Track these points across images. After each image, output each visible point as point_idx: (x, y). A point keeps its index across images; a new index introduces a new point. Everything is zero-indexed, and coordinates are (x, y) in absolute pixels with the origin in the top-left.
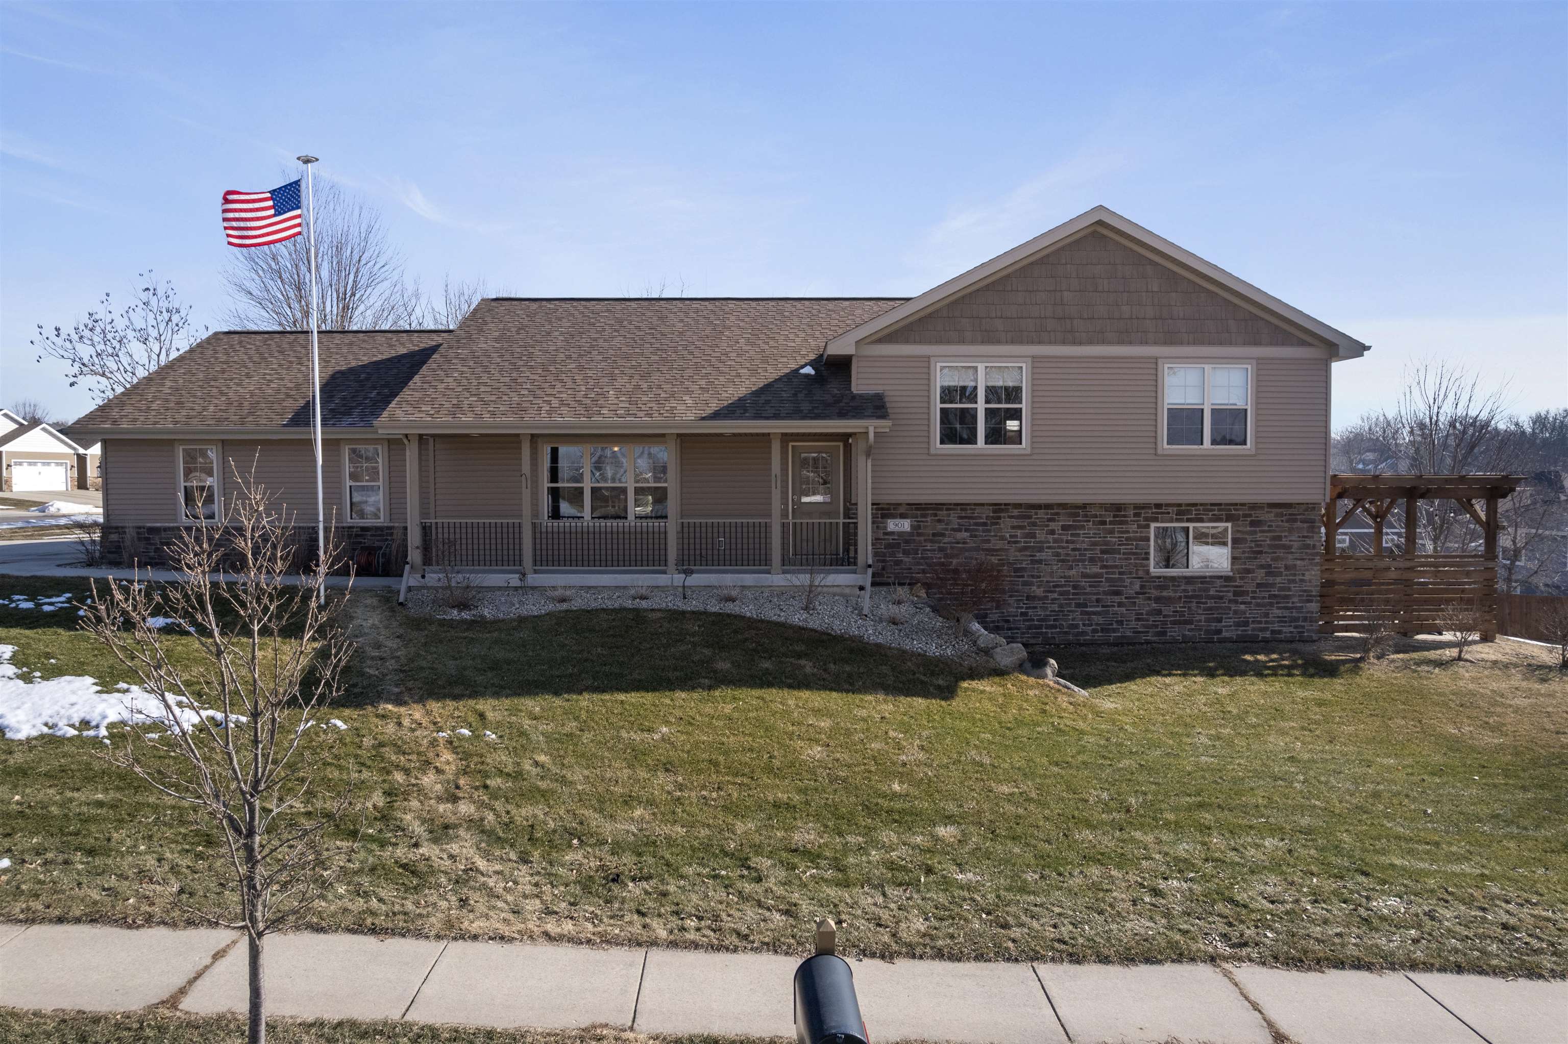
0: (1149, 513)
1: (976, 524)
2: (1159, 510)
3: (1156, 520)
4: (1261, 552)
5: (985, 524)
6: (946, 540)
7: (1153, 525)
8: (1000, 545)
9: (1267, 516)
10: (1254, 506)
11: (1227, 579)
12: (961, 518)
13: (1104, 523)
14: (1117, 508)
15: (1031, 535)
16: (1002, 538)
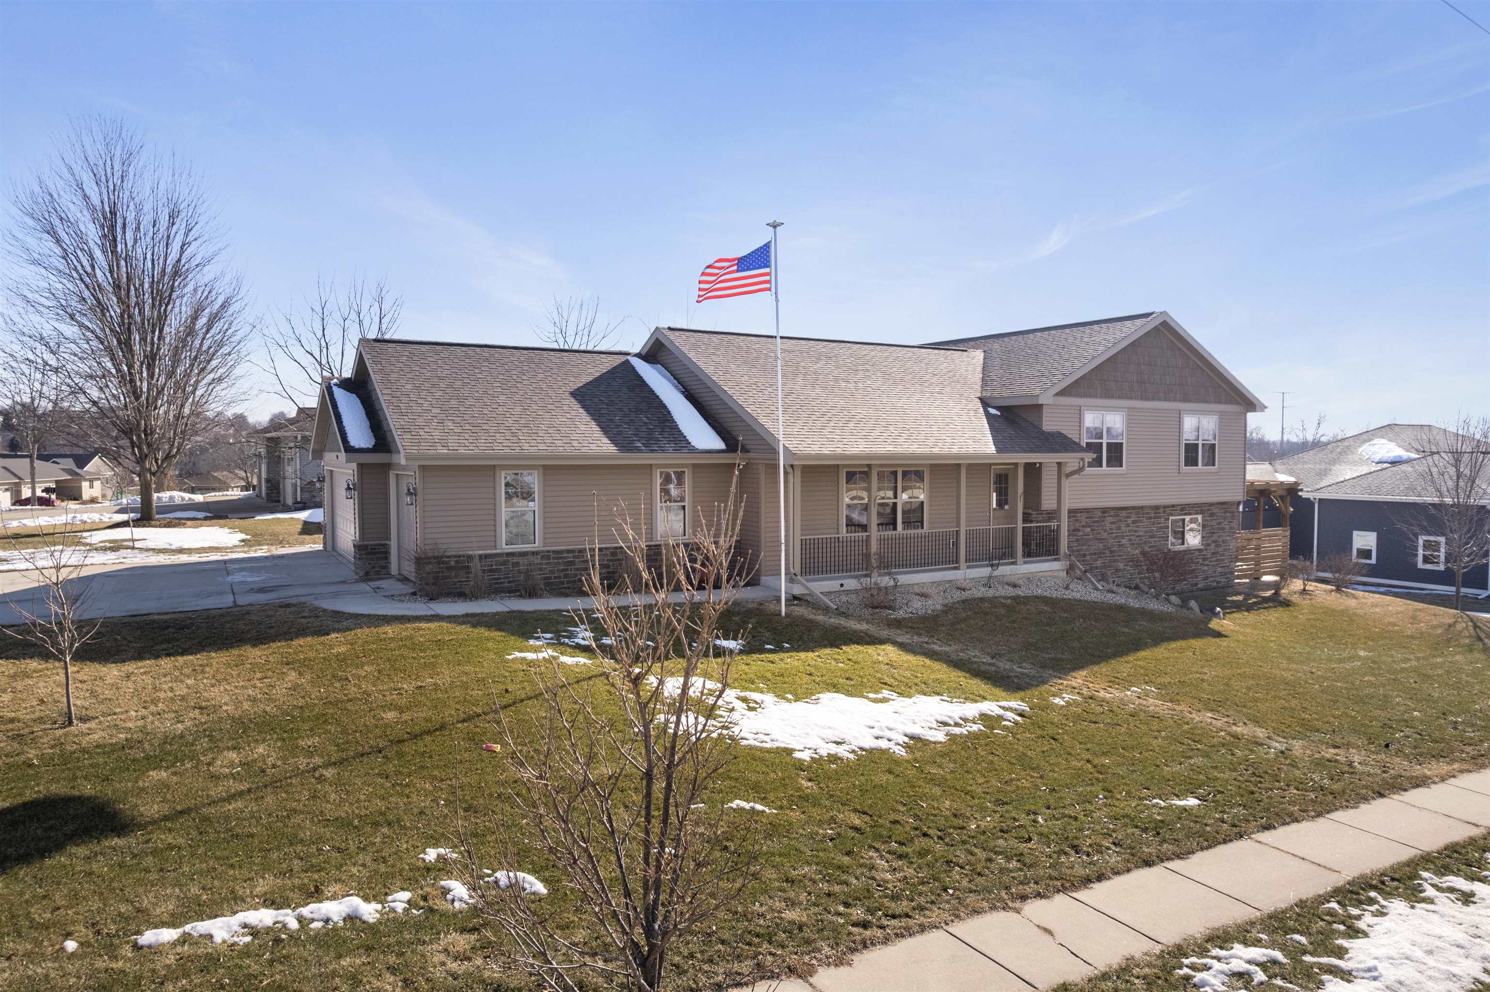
0: (1168, 511)
1: (1094, 522)
2: (1172, 508)
3: (1172, 515)
4: (1214, 533)
5: (1098, 522)
6: (1080, 533)
7: (1171, 518)
8: (1105, 535)
9: (1215, 510)
10: (1211, 505)
11: (1200, 550)
12: (1087, 518)
13: (1150, 518)
14: (1157, 508)
15: (1119, 528)
16: (1105, 531)
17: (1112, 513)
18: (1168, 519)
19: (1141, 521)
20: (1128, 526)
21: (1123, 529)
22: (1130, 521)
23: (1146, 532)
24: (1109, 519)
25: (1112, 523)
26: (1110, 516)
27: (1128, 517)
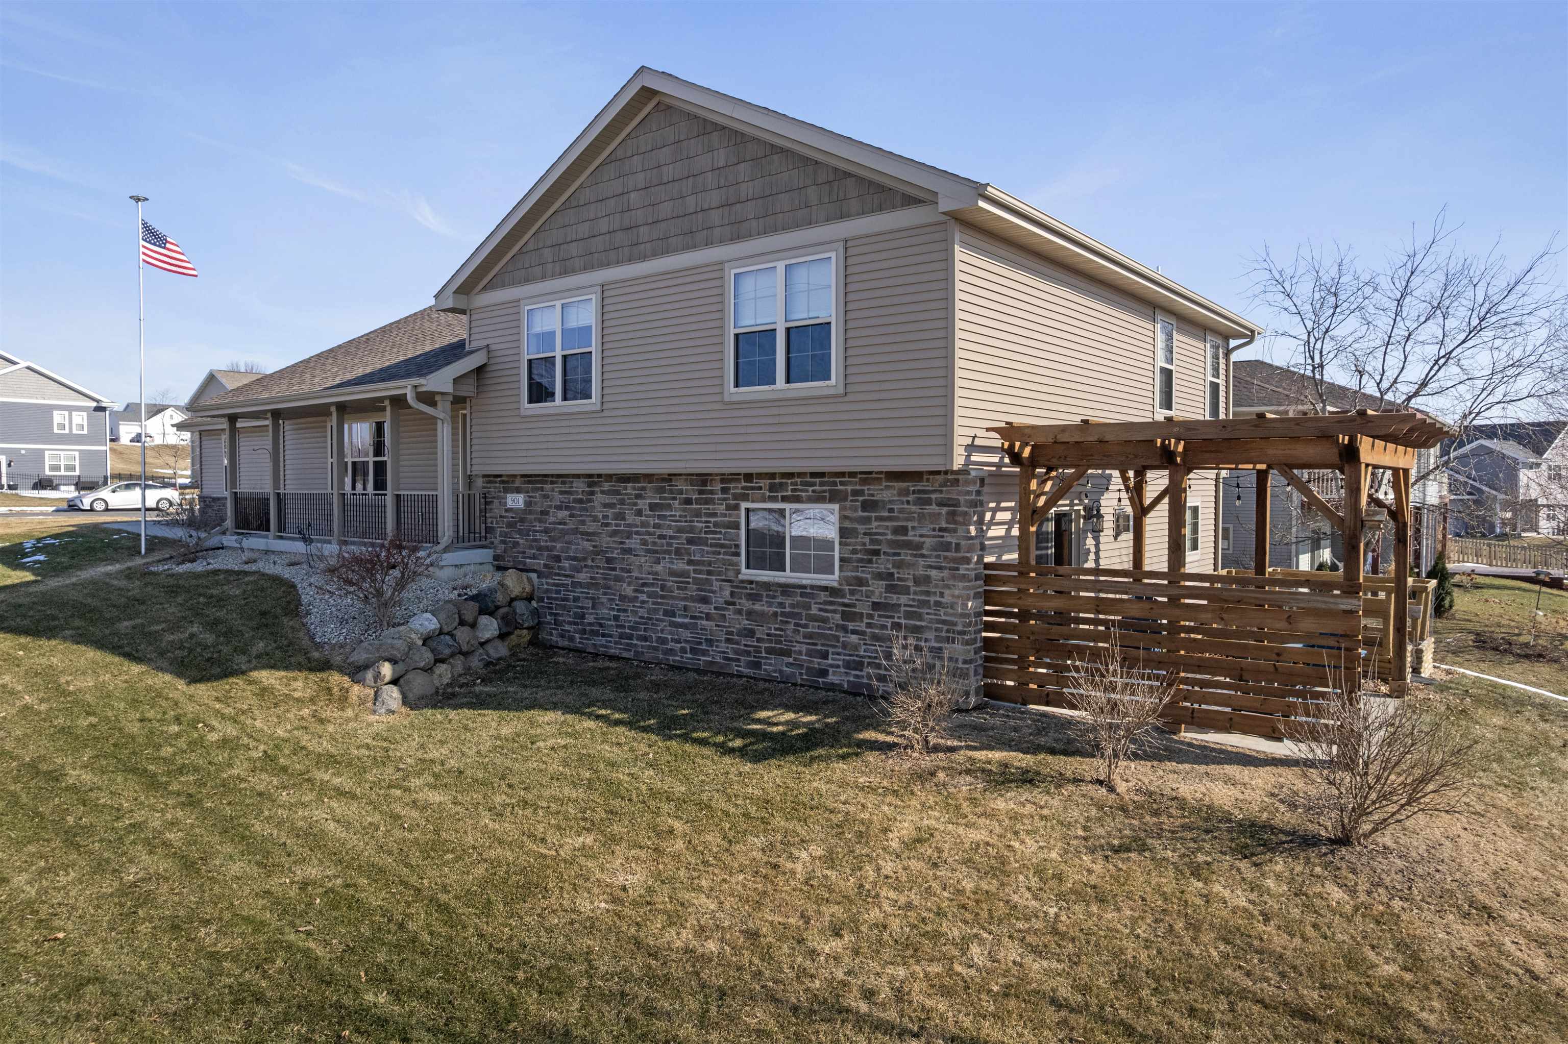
0: (737, 488)
1: (574, 501)
2: (749, 483)
3: (746, 498)
4: (878, 553)
5: (580, 501)
6: (552, 519)
7: (743, 506)
8: (594, 527)
11: (833, 591)
12: (561, 493)
13: (690, 500)
15: (621, 516)
16: (595, 519)
17: (606, 486)
18: (736, 507)
19: (669, 507)
20: (639, 513)
21: (630, 518)
22: (643, 504)
23: (680, 530)
24: (599, 498)
25: (606, 505)
26: (603, 492)
27: (638, 496)
